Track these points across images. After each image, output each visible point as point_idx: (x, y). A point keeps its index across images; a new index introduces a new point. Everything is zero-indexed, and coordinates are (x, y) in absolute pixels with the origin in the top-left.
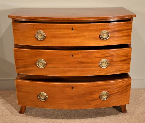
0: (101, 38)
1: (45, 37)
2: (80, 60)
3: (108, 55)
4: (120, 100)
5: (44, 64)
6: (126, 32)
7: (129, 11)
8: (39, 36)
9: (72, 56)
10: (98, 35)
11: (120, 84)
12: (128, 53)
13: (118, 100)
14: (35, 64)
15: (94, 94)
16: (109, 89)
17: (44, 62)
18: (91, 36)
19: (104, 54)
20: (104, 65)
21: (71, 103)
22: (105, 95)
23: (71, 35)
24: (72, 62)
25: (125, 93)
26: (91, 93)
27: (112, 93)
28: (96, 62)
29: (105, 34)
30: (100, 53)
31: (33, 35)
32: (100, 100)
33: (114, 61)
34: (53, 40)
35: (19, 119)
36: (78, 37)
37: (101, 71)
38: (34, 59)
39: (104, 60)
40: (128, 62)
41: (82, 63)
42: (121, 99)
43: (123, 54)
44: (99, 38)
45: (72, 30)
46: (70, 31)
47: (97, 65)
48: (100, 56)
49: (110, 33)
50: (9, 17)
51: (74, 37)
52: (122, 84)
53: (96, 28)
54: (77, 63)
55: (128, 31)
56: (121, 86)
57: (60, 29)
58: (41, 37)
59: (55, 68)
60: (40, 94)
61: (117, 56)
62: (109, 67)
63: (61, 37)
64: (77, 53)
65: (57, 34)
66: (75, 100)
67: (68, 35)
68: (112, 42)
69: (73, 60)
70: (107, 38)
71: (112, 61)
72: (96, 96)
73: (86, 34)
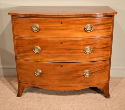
0: (85, 30)
1: (40, 29)
2: (68, 47)
3: (91, 43)
4: (99, 78)
5: (39, 50)
6: (107, 26)
7: (112, 9)
8: (34, 28)
9: (62, 43)
10: (83, 28)
11: (100, 64)
12: (108, 42)
13: (99, 77)
14: (32, 50)
15: (79, 72)
16: (91, 68)
17: (39, 48)
18: (77, 29)
19: (87, 42)
20: (88, 51)
21: (60, 79)
22: (87, 73)
23: (61, 28)
24: (61, 48)
25: (104, 72)
26: (77, 71)
27: (93, 72)
28: (81, 49)
29: (89, 27)
30: (84, 41)
31: (29, 28)
32: (84, 77)
33: (96, 48)
34: (46, 31)
35: (16, 101)
36: (67, 29)
37: (85, 57)
38: (31, 46)
39: (88, 47)
40: (108, 49)
41: (70, 49)
42: (101, 77)
43: (103, 43)
44: (84, 30)
45: (62, 23)
46: (60, 25)
47: (82, 51)
48: (85, 44)
49: (93, 26)
50: (9, 14)
51: (63, 29)
52: (101, 64)
53: (81, 22)
54: (66, 50)
55: (108, 25)
56: (101, 66)
57: (52, 22)
58: (36, 29)
59: (48, 53)
60: (37, 71)
61: (98, 44)
62: (93, 53)
63: (52, 29)
64: (66, 41)
65: (49, 27)
66: (64, 77)
67: (58, 28)
68: (95, 33)
69: (62, 47)
70: (91, 30)
71: (94, 48)
72: (80, 73)
73: (73, 27)
